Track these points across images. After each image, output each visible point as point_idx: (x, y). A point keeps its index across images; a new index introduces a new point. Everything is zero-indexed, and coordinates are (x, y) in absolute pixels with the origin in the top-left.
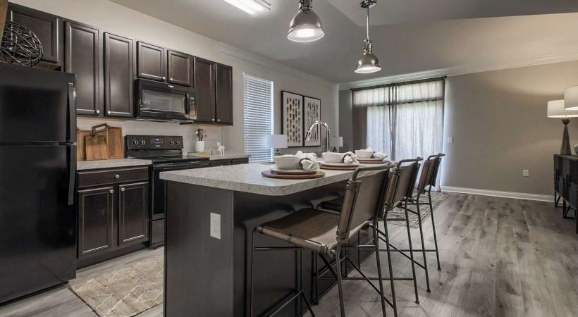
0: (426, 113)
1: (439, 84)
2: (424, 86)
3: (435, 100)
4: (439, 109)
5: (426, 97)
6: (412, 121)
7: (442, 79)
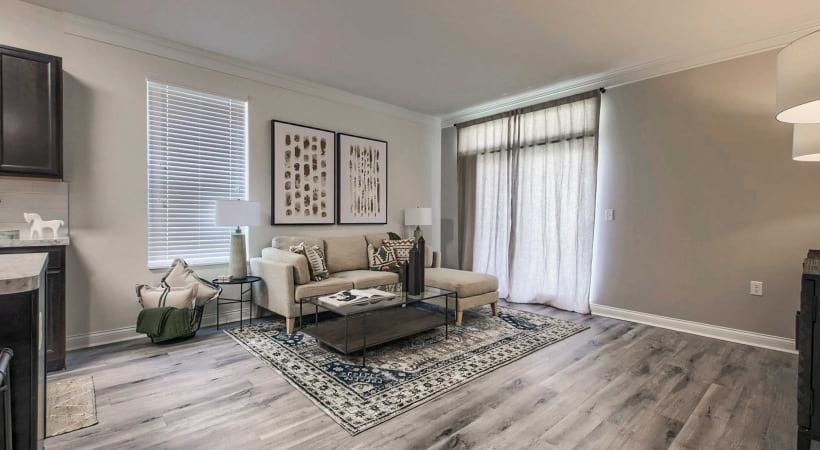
0: (566, 163)
1: (589, 105)
2: (565, 111)
3: (581, 137)
4: (589, 154)
5: (567, 131)
6: (544, 178)
7: (595, 94)
